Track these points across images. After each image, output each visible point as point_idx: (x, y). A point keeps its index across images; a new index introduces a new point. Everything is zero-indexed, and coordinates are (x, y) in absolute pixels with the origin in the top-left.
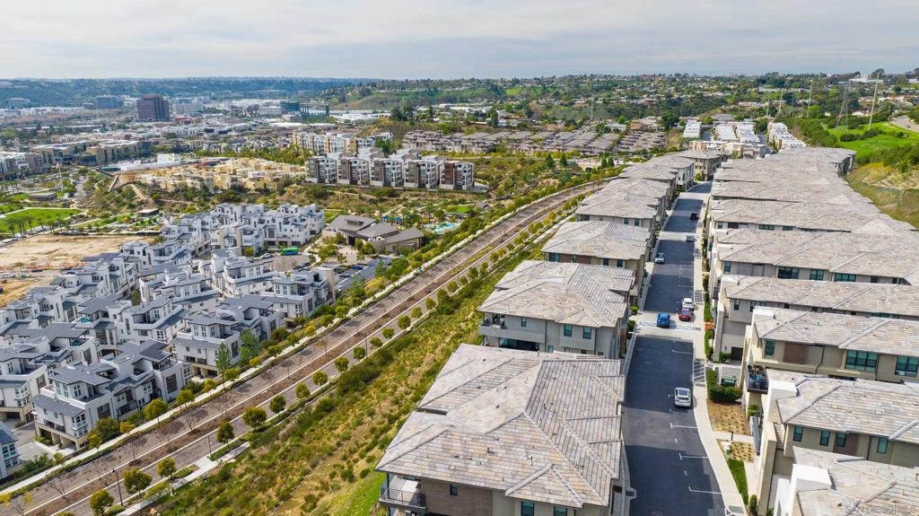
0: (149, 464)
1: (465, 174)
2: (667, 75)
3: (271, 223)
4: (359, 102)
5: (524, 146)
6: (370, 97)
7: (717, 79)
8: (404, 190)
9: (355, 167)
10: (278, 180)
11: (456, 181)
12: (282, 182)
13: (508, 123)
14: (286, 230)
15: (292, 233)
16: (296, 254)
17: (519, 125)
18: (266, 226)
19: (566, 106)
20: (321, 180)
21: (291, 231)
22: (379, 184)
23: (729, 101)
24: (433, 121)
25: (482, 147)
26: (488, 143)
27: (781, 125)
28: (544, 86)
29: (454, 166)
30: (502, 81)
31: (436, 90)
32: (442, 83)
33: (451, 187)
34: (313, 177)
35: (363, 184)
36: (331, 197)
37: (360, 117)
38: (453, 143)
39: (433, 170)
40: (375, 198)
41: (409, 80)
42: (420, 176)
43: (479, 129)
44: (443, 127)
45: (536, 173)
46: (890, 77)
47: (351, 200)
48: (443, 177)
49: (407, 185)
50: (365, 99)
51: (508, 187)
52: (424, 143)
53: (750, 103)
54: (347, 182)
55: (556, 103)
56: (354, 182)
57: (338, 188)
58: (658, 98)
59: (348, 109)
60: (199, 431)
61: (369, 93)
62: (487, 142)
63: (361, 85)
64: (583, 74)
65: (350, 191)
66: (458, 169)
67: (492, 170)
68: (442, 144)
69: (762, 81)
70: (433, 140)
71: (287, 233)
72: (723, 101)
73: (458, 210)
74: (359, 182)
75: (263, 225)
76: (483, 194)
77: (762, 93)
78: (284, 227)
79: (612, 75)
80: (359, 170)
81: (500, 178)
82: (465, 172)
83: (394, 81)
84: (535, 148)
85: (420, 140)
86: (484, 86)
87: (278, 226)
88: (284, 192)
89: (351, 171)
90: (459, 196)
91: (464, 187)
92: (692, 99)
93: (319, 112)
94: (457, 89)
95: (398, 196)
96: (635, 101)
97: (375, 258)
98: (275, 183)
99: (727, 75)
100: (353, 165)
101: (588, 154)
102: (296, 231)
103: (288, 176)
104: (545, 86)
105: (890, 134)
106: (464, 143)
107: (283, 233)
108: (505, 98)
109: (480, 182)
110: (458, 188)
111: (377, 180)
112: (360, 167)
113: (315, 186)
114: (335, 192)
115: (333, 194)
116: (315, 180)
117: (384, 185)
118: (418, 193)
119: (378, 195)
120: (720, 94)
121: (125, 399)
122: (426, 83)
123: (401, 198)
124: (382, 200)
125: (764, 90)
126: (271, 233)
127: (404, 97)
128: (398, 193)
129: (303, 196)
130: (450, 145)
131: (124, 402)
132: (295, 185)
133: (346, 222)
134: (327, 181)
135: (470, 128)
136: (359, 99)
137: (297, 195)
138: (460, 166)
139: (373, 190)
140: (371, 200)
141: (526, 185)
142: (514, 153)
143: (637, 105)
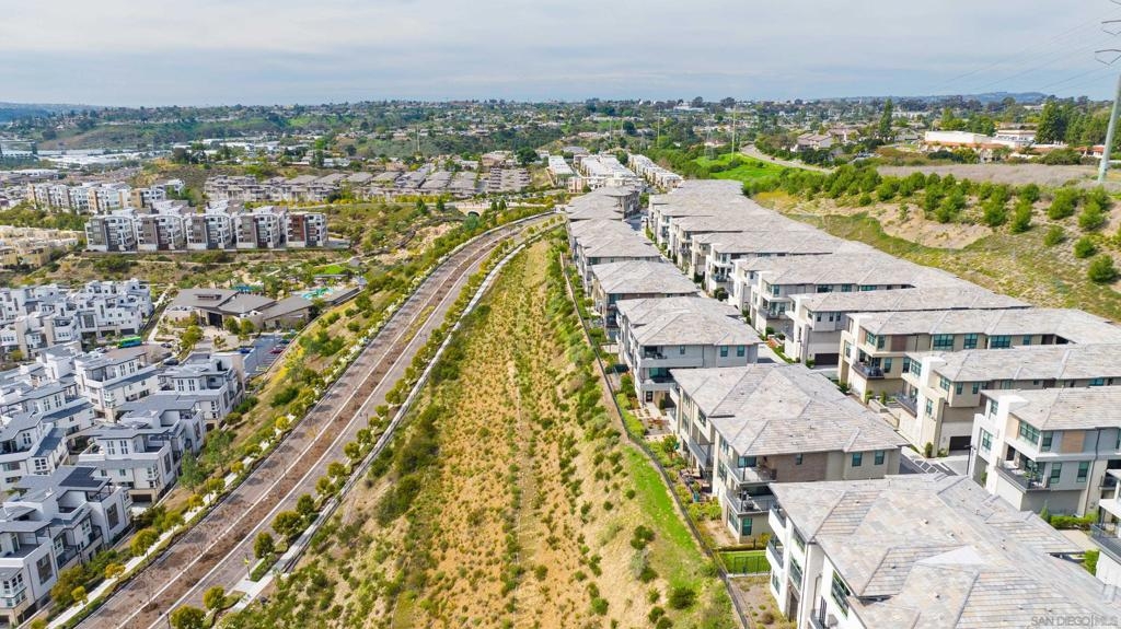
0: (172, 604)
1: (319, 228)
2: (482, 101)
3: (86, 308)
4: (77, 138)
5: (375, 190)
6: (95, 132)
7: (538, 106)
8: (239, 252)
9: (164, 227)
10: (41, 251)
11: (308, 236)
12: (47, 253)
13: (334, 162)
14: (111, 315)
15: (121, 319)
16: (140, 344)
17: (351, 165)
18: (78, 313)
19: (384, 139)
20: (113, 247)
21: (120, 315)
22: (202, 247)
23: (565, 131)
24: (234, 163)
25: (321, 193)
26: (327, 189)
27: (640, 157)
28: (338, 114)
29: (303, 218)
30: (281, 109)
31: (193, 120)
32: (199, 112)
33: (302, 244)
34: (99, 243)
35: (177, 248)
36: (135, 269)
37: (92, 160)
38: (280, 189)
39: (275, 224)
40: (200, 265)
41: (146, 107)
42: (258, 234)
43: (300, 170)
44: (252, 170)
45: (407, 221)
46: (709, 104)
47: (166, 270)
48: (290, 232)
49: (240, 245)
50: (88, 134)
51: (375, 240)
52: (240, 192)
53: (590, 134)
54: (153, 247)
55: (370, 136)
56: (163, 246)
57: (143, 255)
58: (490, 129)
59: (64, 150)
60: (212, 556)
61: (92, 125)
62: (325, 187)
63: (72, 114)
64: (382, 100)
65: (161, 259)
66: (310, 221)
67: (346, 221)
68: (264, 192)
69: (591, 108)
70: (250, 187)
71: (116, 319)
72: (558, 133)
73: (327, 271)
74: (171, 246)
75: (75, 312)
76: (345, 250)
77: (596, 122)
78: (108, 311)
79: (418, 101)
80: (170, 230)
81: (361, 230)
82: (319, 224)
83: (124, 109)
84: (390, 192)
85: (231, 188)
86: (258, 115)
87: (98, 311)
88: (58, 266)
89: (158, 232)
90: (316, 256)
91: (320, 244)
92: (526, 130)
93: (19, 152)
94: (223, 119)
95: (233, 260)
96: (464, 133)
97: (257, 337)
98: (38, 256)
99: (546, 101)
100: (161, 224)
101: (458, 196)
102: (126, 315)
103: (52, 246)
104: (339, 116)
105: (752, 164)
106: (295, 189)
107: (107, 319)
108: (292, 130)
109: (334, 236)
110: (312, 245)
111: (199, 241)
112: (171, 227)
113: (104, 256)
114: (139, 261)
115: (135, 264)
116: (103, 248)
117: (209, 248)
118: (258, 255)
119: (204, 261)
120: (555, 124)
121: (62, 546)
122: (175, 111)
123: (237, 262)
124: (211, 268)
125: (599, 119)
126: (89, 321)
127: (147, 132)
128: (231, 256)
129: (89, 270)
130: (276, 192)
131: (61, 550)
132: (71, 256)
133: (196, 297)
134: (121, 247)
135: (289, 171)
136: (78, 134)
137: (80, 271)
138: (312, 218)
139: (194, 256)
140: (195, 269)
141: (400, 237)
142: (365, 198)
143: (468, 138)
